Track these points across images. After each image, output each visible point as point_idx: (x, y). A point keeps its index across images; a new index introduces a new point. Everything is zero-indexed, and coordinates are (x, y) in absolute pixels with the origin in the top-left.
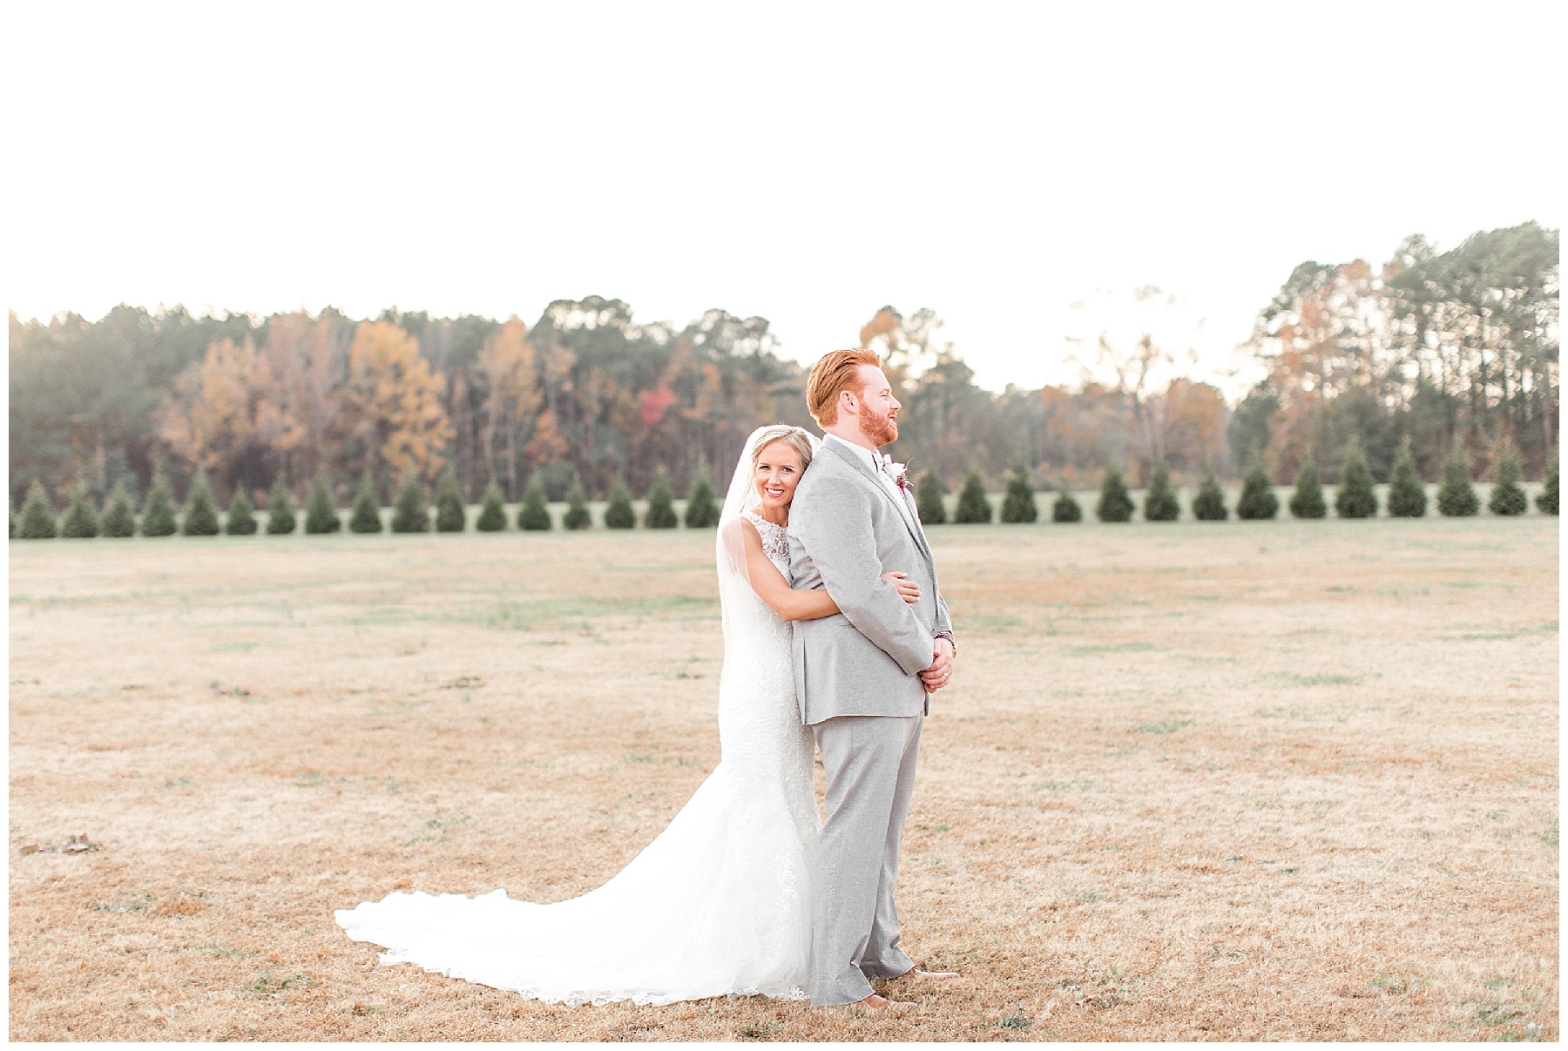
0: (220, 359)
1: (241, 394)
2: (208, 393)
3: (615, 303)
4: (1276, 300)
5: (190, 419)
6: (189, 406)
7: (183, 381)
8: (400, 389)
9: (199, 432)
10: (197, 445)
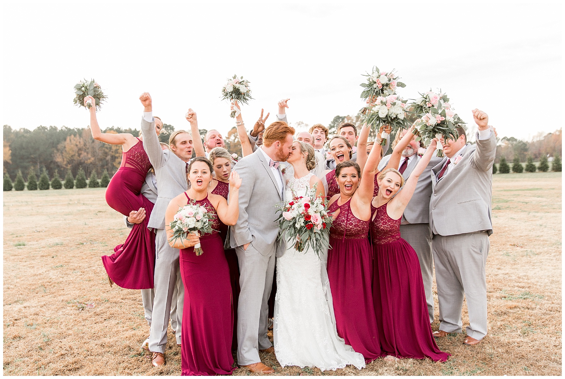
0: (70, 140)
1: (76, 149)
2: (67, 149)
3: (170, 126)
4: (330, 125)
5: (63, 156)
6: (62, 153)
7: (59, 146)
8: (118, 148)
9: (65, 159)
10: (65, 163)
